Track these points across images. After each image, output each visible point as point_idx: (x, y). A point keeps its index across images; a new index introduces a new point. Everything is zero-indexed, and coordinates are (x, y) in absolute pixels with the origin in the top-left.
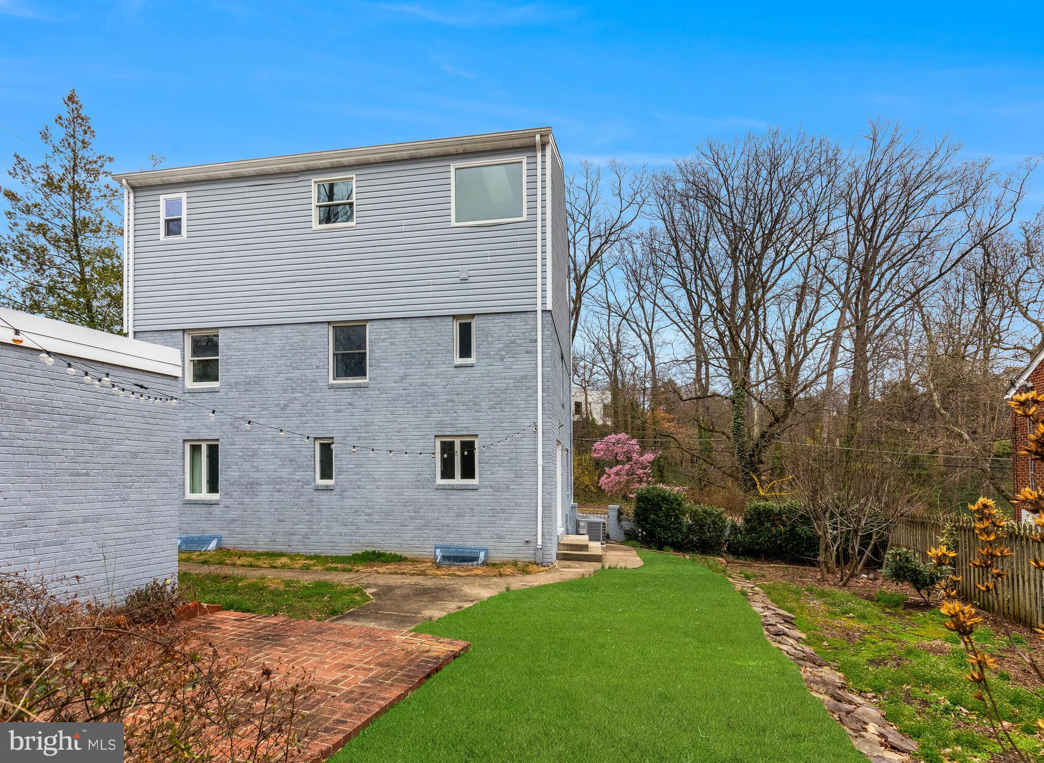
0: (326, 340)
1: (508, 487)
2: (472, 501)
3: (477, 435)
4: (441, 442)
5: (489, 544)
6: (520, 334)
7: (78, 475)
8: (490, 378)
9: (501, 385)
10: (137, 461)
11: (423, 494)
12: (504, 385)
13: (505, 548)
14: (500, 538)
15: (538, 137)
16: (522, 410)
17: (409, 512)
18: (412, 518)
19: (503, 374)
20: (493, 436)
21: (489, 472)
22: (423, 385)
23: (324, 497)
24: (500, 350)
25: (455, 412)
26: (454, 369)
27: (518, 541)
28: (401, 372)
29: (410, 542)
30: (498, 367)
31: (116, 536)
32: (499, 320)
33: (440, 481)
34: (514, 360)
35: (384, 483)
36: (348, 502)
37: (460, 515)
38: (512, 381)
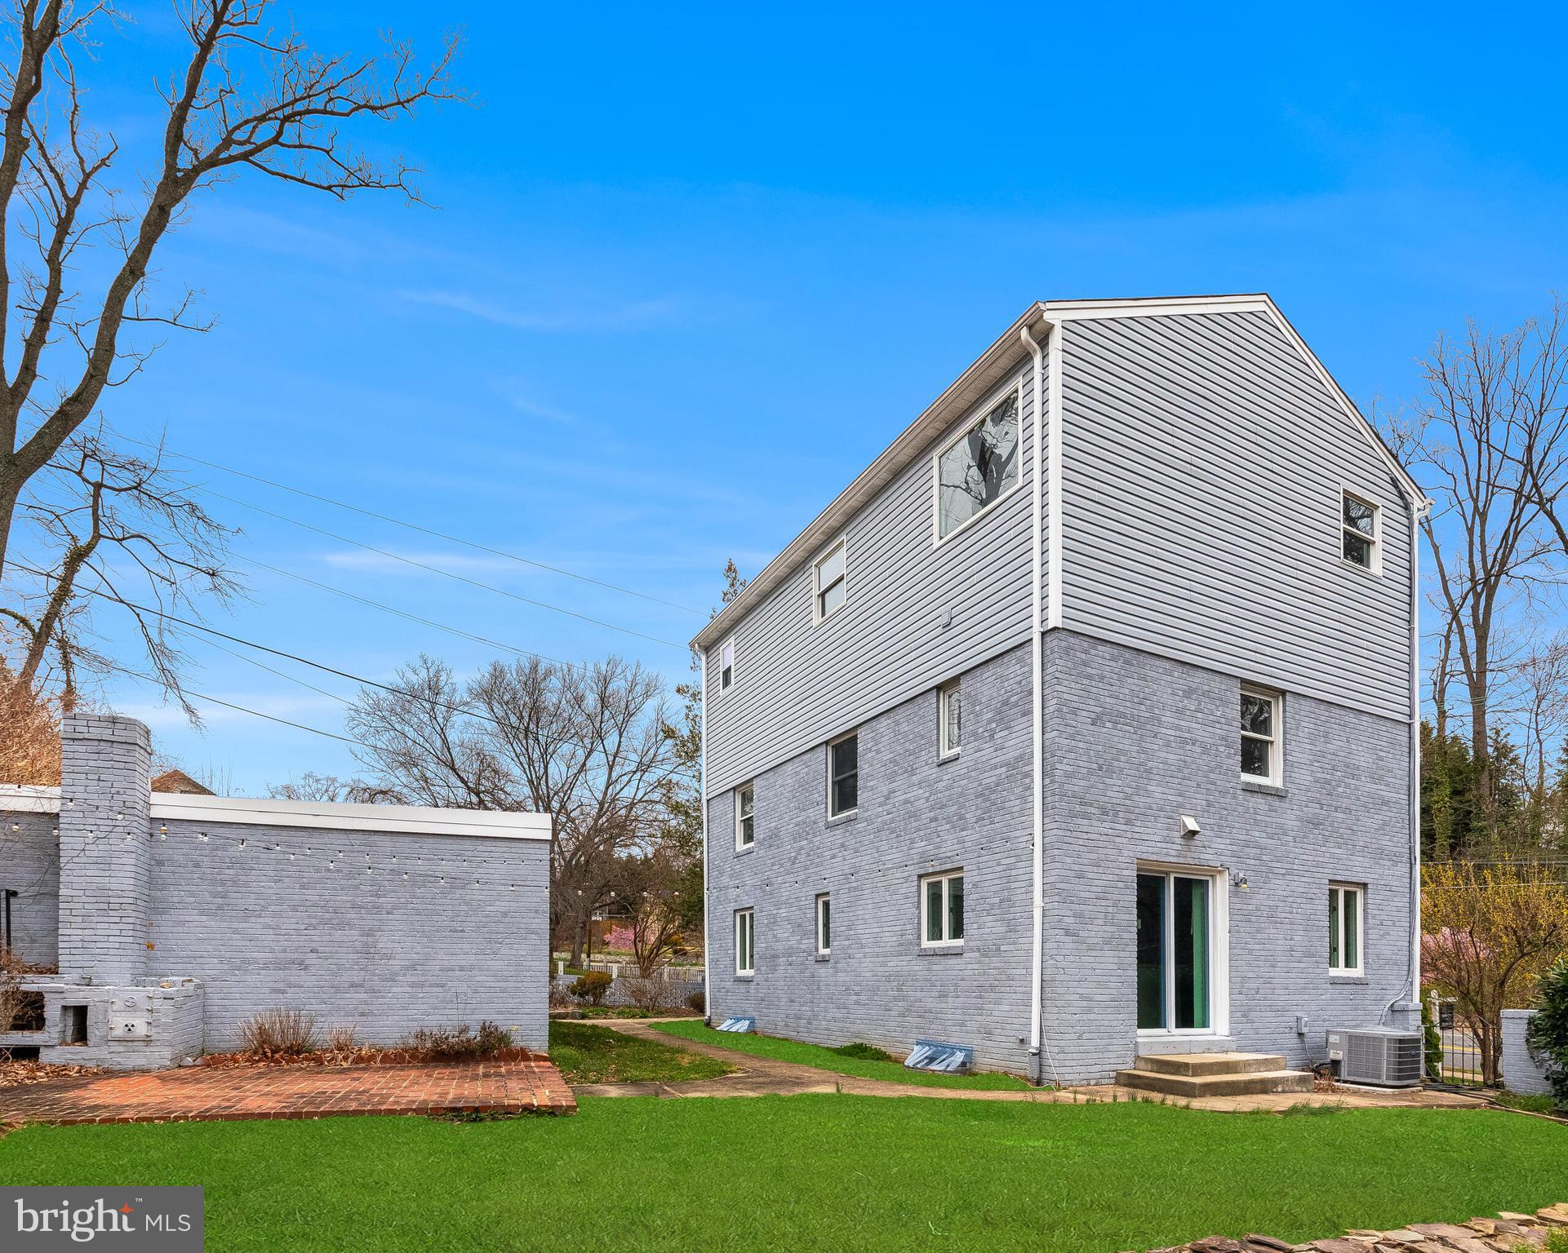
0: (824, 766)
1: (998, 949)
2: (955, 973)
3: (962, 868)
4: (929, 884)
5: (975, 1042)
6: (1015, 686)
7: (456, 931)
8: (978, 772)
9: (989, 779)
10: (507, 920)
11: (905, 963)
12: (994, 779)
13: (994, 1050)
14: (989, 1033)
15: (1024, 333)
16: (1017, 815)
17: (892, 990)
18: (895, 998)
19: (993, 761)
20: (981, 866)
21: (975, 926)
22: (906, 802)
23: (823, 971)
24: (989, 722)
25: (939, 836)
26: (937, 769)
27: (1009, 1039)
28: (885, 790)
29: (893, 1034)
30: (988, 750)
31: (488, 984)
32: (989, 673)
33: (926, 944)
34: (1006, 732)
35: (870, 950)
36: (842, 977)
37: (943, 996)
38: (1004, 769)
